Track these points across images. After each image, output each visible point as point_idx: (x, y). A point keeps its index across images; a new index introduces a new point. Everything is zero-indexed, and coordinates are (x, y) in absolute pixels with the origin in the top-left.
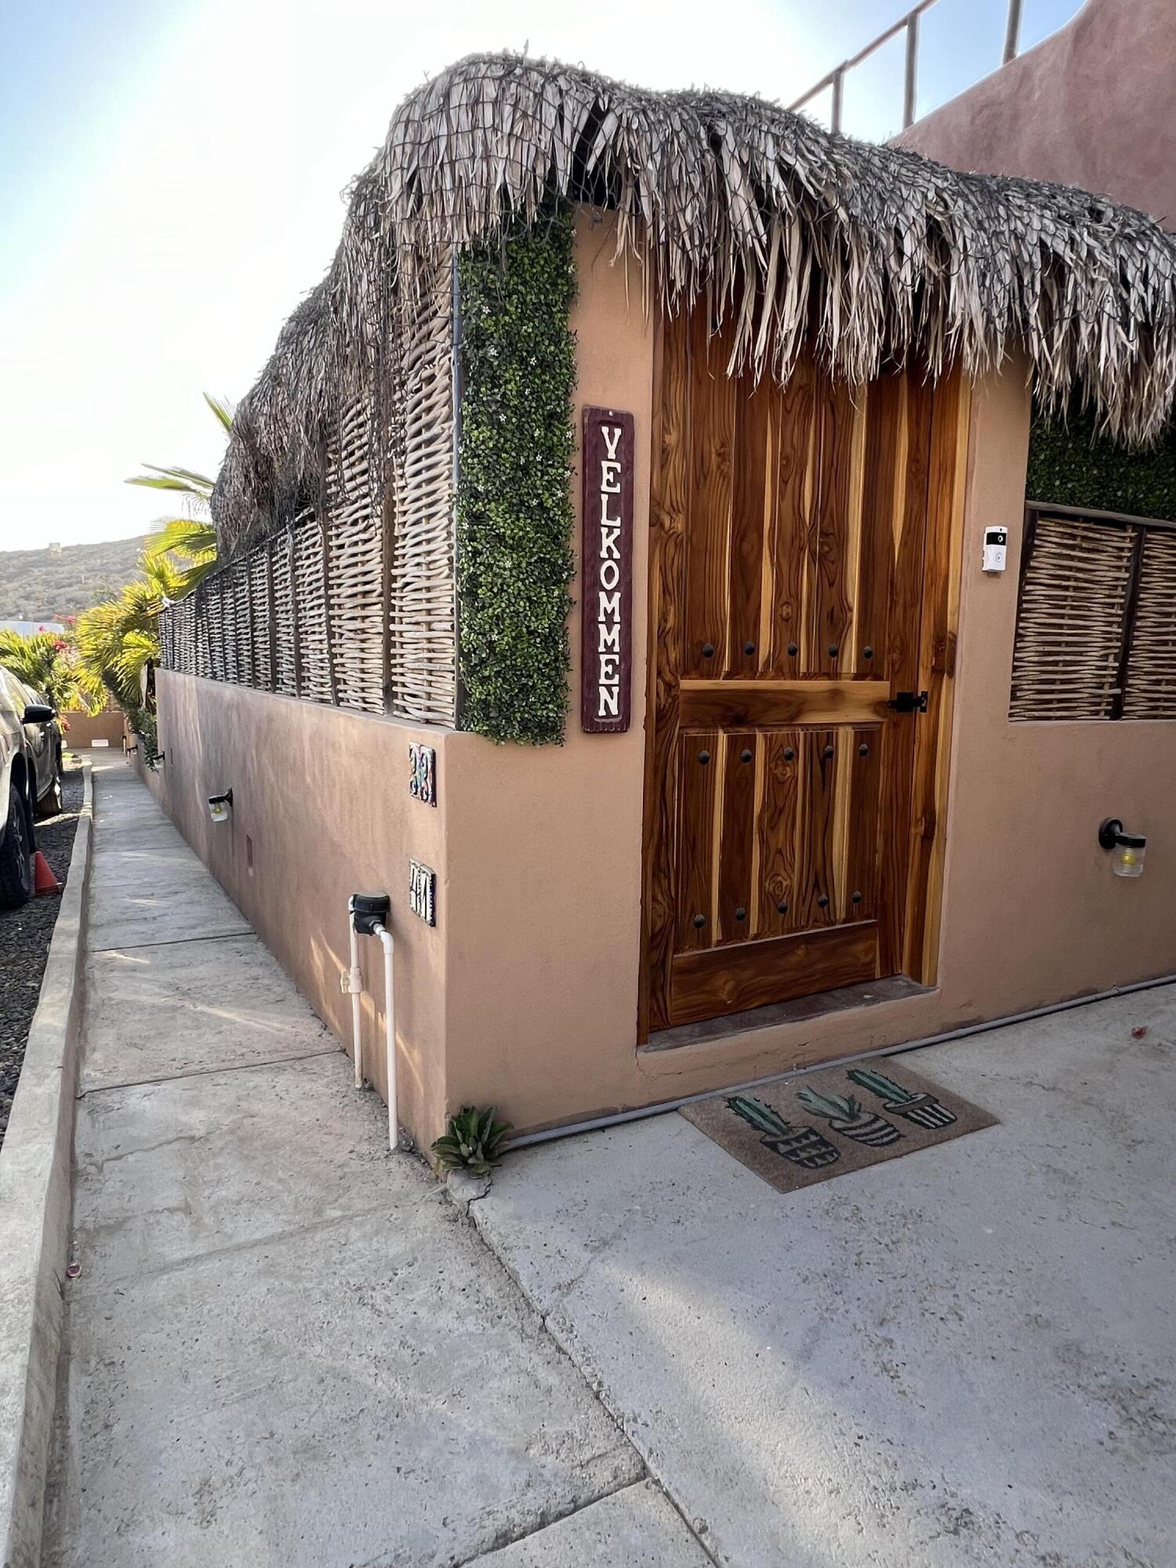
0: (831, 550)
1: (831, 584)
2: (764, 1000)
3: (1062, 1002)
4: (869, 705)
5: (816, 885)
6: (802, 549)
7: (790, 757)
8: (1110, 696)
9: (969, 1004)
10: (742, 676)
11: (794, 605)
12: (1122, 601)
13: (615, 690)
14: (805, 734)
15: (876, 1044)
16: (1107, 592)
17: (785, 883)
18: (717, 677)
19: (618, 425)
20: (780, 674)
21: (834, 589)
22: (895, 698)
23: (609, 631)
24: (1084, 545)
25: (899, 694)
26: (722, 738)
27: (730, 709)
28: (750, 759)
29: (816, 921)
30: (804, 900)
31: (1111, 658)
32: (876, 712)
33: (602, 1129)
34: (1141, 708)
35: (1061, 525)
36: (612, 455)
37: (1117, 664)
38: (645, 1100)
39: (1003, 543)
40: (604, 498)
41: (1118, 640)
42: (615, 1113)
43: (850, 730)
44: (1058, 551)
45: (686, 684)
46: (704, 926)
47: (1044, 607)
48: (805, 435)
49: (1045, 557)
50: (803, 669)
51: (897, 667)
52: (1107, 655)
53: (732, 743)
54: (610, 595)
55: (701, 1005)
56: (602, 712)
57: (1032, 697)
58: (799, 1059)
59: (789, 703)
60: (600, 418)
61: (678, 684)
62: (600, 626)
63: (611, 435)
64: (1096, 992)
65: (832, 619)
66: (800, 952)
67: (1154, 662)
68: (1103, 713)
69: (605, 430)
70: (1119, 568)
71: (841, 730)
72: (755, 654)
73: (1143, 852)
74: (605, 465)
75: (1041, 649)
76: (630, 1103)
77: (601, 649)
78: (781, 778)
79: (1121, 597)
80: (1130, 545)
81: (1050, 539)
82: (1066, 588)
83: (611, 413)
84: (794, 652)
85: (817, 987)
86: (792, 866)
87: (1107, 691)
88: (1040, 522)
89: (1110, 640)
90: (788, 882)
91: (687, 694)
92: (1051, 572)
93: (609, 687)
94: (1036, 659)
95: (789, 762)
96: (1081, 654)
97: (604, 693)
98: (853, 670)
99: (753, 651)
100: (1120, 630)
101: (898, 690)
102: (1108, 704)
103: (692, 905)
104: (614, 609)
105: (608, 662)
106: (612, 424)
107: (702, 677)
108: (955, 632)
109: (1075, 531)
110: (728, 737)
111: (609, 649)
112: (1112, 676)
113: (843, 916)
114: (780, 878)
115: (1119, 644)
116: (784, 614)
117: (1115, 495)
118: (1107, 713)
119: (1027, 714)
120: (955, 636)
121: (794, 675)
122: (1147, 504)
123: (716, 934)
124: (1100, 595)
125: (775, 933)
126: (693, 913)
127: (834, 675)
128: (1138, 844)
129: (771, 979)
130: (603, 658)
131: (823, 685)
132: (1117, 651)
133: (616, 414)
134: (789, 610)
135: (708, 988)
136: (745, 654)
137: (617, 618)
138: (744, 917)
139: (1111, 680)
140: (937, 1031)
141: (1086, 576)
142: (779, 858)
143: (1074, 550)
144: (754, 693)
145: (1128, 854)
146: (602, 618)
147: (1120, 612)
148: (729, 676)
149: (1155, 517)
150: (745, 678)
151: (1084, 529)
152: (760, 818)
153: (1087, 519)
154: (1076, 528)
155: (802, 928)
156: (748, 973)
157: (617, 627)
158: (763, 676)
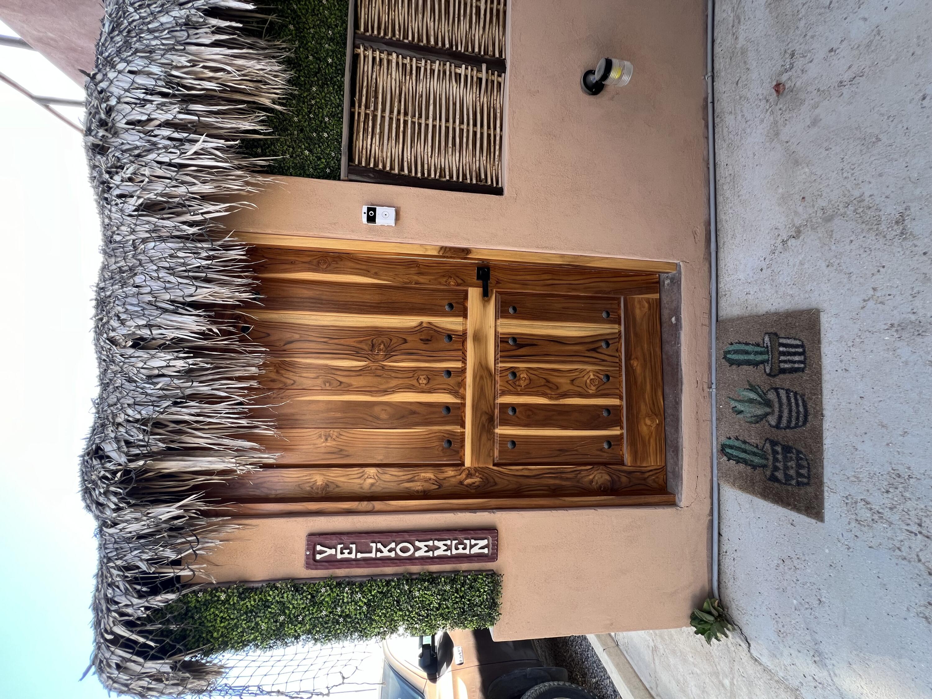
0: (383, 342)
1: (405, 341)
2: (660, 393)
3: (707, 138)
4: (484, 306)
5: (594, 350)
6: (383, 367)
7: (514, 374)
8: (487, 72)
9: (695, 233)
10: (463, 414)
11: (419, 373)
12: (414, 60)
13: (473, 542)
14: (501, 362)
15: (707, 322)
16: (408, 78)
17: (592, 377)
18: (463, 434)
19: (314, 548)
20: (462, 384)
21: (409, 338)
22: (480, 282)
23: (439, 548)
24: (372, 108)
25: (478, 279)
26: (500, 430)
27: (483, 426)
28: (514, 407)
29: (617, 350)
30: (603, 360)
31: (458, 71)
32: (489, 301)
33: (720, 534)
34: (496, 32)
35: (358, 132)
36: (333, 551)
37: (464, 66)
38: (708, 501)
39: (374, 210)
40: (360, 556)
41: (445, 65)
42: (712, 521)
43: (500, 321)
44: (378, 136)
45: (468, 463)
46: (609, 440)
47: (420, 149)
48: (309, 367)
49: (382, 152)
50: (459, 365)
51: (460, 281)
52: (456, 74)
53: (505, 422)
54: (417, 549)
55: (656, 444)
56: (486, 551)
57: (485, 158)
58: (705, 386)
59: (481, 377)
60: (311, 561)
61: (468, 469)
62: (435, 555)
63: (321, 552)
64: (706, 99)
65: (428, 340)
66: (635, 365)
67: (462, 18)
68: (500, 79)
69: (318, 557)
70: (389, 62)
71: (500, 330)
72: (450, 406)
73: (615, 61)
74: (339, 556)
75: (450, 150)
76: (707, 511)
77: (448, 553)
78: (527, 382)
79: (411, 60)
80: (371, 52)
81: (369, 147)
82: (405, 122)
83: (308, 553)
84: (449, 373)
85: (658, 350)
86: (582, 371)
87: (483, 75)
88: (357, 162)
89: (445, 72)
90: (591, 374)
91: (474, 461)
92: (394, 142)
93: (472, 547)
94: (457, 154)
95: (518, 374)
96: (454, 104)
97: (475, 550)
98: (460, 319)
99: (448, 408)
100: (437, 62)
101: (475, 280)
102: (493, 74)
103: (598, 450)
104: (425, 546)
105: (457, 549)
106: (314, 552)
107: (463, 446)
108: (438, 248)
109: (363, 115)
110: (500, 425)
111: (449, 548)
112: (472, 70)
113: (616, 326)
114: (588, 381)
115: (448, 64)
116: (425, 382)
117: (331, 65)
118: (499, 76)
119: (497, 163)
120: (442, 248)
121: (463, 370)
122: (336, 26)
123: (616, 432)
124: (410, 84)
125: (620, 382)
126: (602, 450)
127: (463, 336)
128: (609, 66)
129: (648, 387)
130: (454, 552)
131: (470, 345)
132: (453, 65)
133: (308, 549)
134: (422, 377)
135: (647, 438)
136: (450, 414)
137: (430, 543)
138: (608, 409)
139: (475, 72)
140: (707, 265)
141: (396, 104)
142: (577, 382)
143: (376, 116)
144: (475, 407)
145: (614, 75)
146: (430, 554)
147: (423, 61)
148: (463, 426)
149: (347, 15)
150: (464, 412)
151: (360, 107)
152: (550, 398)
153: (352, 104)
154: (359, 114)
155: (620, 360)
156: (643, 407)
157: (437, 543)
158: (463, 398)
